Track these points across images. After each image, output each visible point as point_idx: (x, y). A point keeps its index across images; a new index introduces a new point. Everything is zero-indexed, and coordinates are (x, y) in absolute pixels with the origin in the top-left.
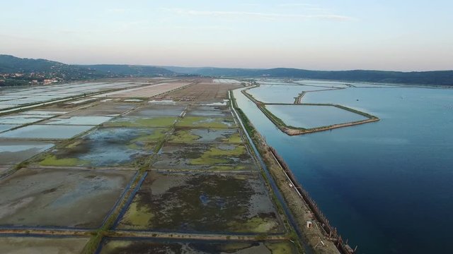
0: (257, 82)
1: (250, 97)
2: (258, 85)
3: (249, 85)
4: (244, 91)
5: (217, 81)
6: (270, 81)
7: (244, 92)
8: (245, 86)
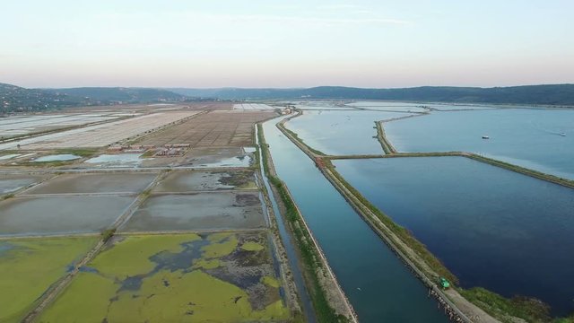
0: (297, 107)
1: (293, 137)
2: (300, 112)
3: (287, 113)
4: (281, 124)
5: (239, 107)
6: (314, 105)
7: (281, 127)
8: (281, 114)
